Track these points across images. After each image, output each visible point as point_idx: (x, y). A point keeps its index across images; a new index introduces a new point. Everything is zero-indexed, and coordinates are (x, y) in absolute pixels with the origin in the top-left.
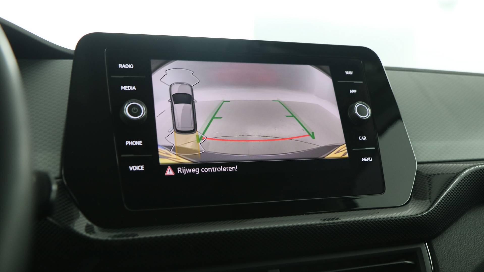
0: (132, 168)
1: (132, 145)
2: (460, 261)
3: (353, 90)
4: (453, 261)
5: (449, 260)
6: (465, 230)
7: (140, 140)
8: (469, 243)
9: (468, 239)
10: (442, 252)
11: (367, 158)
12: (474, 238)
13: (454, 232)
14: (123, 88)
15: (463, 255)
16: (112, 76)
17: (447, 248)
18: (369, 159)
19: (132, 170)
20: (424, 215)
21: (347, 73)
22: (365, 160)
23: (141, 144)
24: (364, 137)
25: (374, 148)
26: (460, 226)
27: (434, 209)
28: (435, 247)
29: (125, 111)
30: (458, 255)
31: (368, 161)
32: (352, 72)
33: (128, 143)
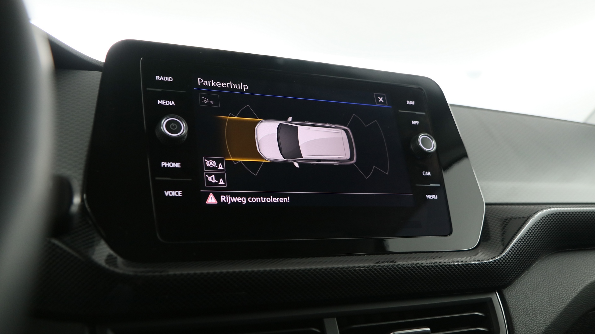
0: (167, 193)
1: (168, 166)
2: (534, 313)
3: (415, 121)
4: (527, 314)
5: (523, 312)
6: (537, 280)
7: (177, 162)
8: (543, 294)
9: (542, 290)
10: (515, 303)
11: (432, 195)
12: (548, 289)
13: (526, 282)
14: (160, 103)
15: (538, 307)
16: (148, 89)
17: (520, 299)
18: (434, 197)
19: (168, 195)
20: (497, 260)
21: (409, 102)
22: (430, 198)
23: (179, 166)
24: (428, 172)
25: (439, 185)
26: (532, 276)
27: (507, 254)
28: (507, 297)
29: (162, 128)
30: (532, 307)
31: (432, 198)
32: (414, 102)
33: (164, 164)
